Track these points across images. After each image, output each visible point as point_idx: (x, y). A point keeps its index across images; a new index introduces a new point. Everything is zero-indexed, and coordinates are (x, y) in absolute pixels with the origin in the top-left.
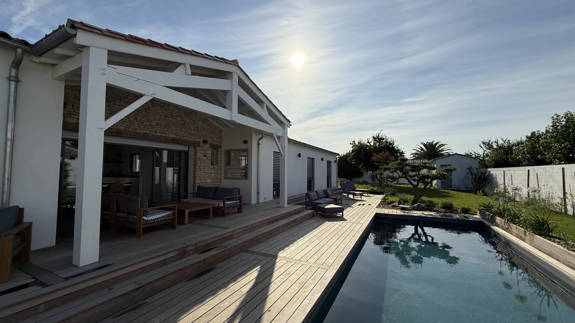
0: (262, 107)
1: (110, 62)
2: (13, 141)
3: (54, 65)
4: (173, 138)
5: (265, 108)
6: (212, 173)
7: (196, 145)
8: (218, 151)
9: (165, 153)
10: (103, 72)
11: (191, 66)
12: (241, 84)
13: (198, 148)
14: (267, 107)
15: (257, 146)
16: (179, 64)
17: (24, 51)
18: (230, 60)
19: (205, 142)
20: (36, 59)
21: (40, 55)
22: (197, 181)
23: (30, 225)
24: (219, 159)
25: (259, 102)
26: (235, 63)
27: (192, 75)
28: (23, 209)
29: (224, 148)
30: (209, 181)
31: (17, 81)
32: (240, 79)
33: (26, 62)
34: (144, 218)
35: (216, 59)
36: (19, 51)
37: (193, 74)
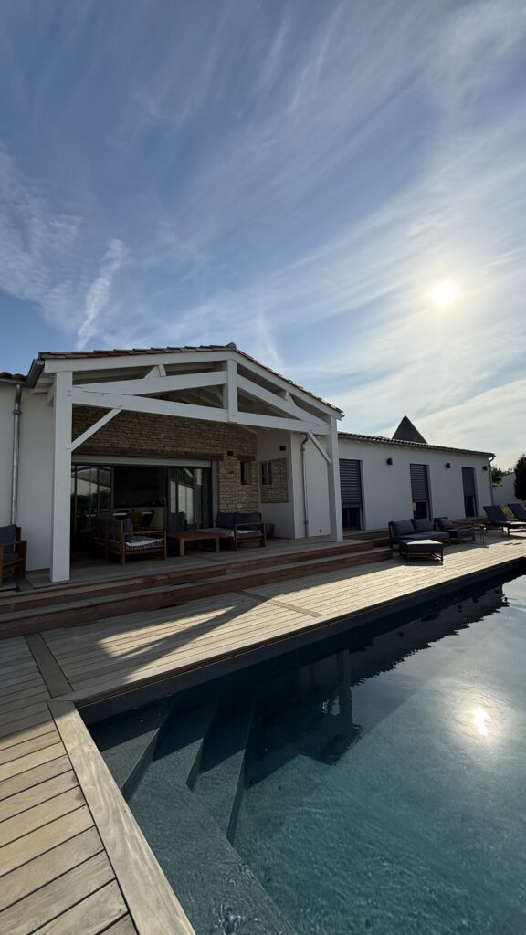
0: (283, 397)
1: (75, 382)
2: (17, 468)
3: (46, 393)
4: (186, 452)
5: (287, 396)
6: (243, 495)
7: (219, 458)
8: (250, 465)
9: (199, 472)
10: (68, 394)
11: (165, 366)
12: (242, 371)
13: (221, 463)
14: (291, 394)
15: (300, 453)
16: (150, 368)
17: (22, 386)
18: (224, 345)
19: (230, 453)
20: (32, 391)
21: (33, 387)
22: (221, 507)
23: (25, 542)
24: (253, 476)
25: (278, 391)
26: (231, 348)
27: (167, 375)
28: (20, 528)
29: (260, 458)
30: (239, 506)
31: (18, 413)
32: (239, 366)
33: (24, 394)
34: (128, 544)
35: (203, 349)
36: (18, 386)
37: (169, 374)
